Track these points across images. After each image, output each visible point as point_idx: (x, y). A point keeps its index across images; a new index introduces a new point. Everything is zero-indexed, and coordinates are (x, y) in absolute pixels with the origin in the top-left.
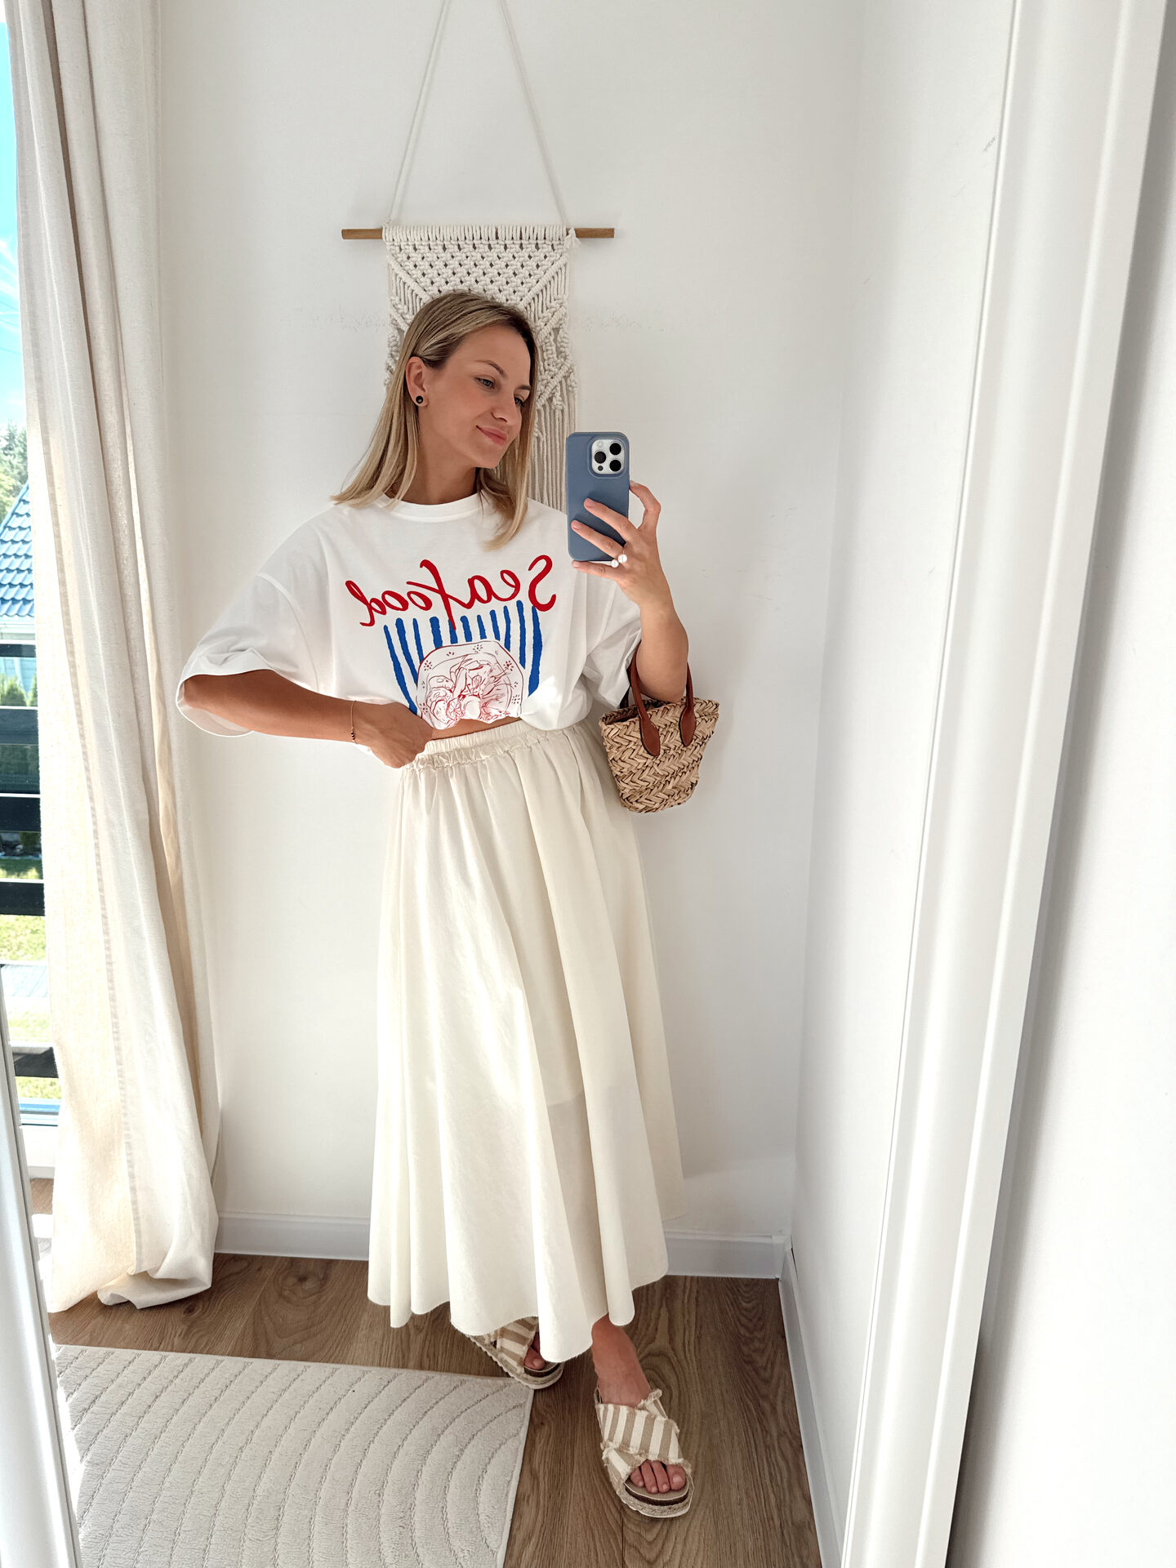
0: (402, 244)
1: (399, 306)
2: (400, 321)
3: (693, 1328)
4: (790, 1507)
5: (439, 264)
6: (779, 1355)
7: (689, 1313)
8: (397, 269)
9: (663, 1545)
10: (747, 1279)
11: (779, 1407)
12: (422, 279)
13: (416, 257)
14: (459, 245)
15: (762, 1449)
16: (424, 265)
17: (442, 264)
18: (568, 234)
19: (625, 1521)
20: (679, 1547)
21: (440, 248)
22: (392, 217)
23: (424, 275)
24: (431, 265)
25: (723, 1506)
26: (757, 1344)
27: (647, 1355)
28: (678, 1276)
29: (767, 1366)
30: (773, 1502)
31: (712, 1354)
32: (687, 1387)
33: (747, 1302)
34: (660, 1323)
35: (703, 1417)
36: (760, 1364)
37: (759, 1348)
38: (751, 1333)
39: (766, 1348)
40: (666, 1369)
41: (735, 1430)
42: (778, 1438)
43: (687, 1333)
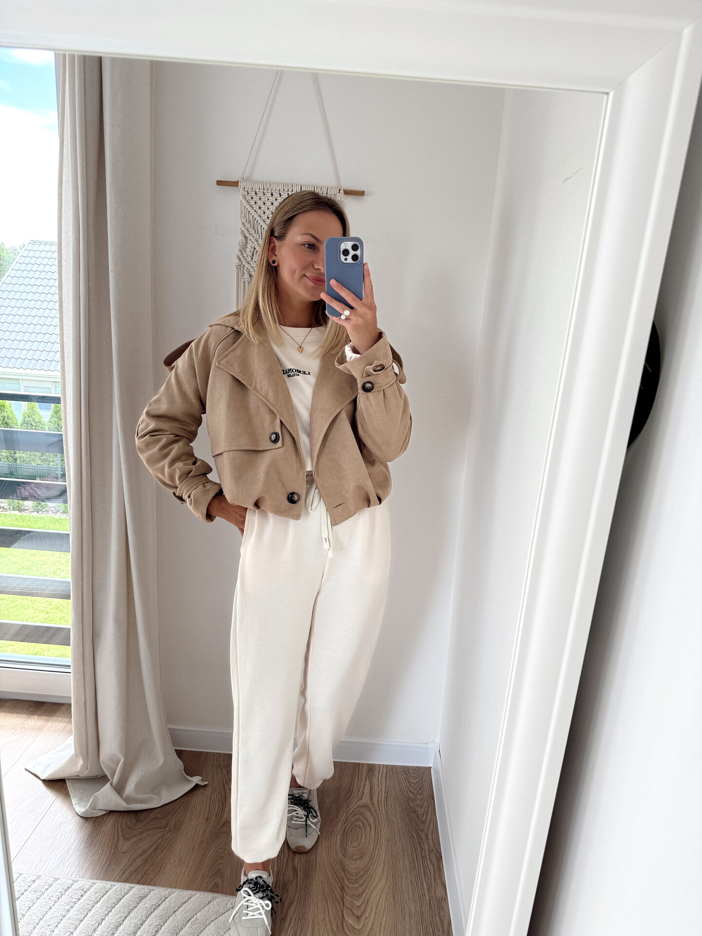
0: (249, 190)
1: (246, 224)
2: (246, 232)
3: (383, 793)
4: (435, 890)
5: (268, 203)
6: (431, 808)
7: (381, 784)
8: (245, 204)
9: (365, 908)
10: (414, 767)
11: (430, 837)
12: (259, 211)
13: (256, 198)
14: (280, 194)
15: (420, 857)
16: (260, 203)
17: (270, 204)
18: (339, 193)
19: (345, 895)
20: (374, 910)
21: (270, 194)
22: (245, 176)
23: (260, 208)
24: (264, 203)
25: (398, 888)
26: (418, 801)
27: (358, 807)
28: (376, 764)
29: (424, 814)
30: (425, 887)
31: (393, 807)
32: (379, 824)
33: (413, 779)
34: (365, 790)
35: (388, 840)
36: (420, 813)
37: (419, 804)
38: (415, 796)
39: (423, 804)
40: (368, 814)
41: (405, 848)
42: (429, 853)
43: (380, 796)
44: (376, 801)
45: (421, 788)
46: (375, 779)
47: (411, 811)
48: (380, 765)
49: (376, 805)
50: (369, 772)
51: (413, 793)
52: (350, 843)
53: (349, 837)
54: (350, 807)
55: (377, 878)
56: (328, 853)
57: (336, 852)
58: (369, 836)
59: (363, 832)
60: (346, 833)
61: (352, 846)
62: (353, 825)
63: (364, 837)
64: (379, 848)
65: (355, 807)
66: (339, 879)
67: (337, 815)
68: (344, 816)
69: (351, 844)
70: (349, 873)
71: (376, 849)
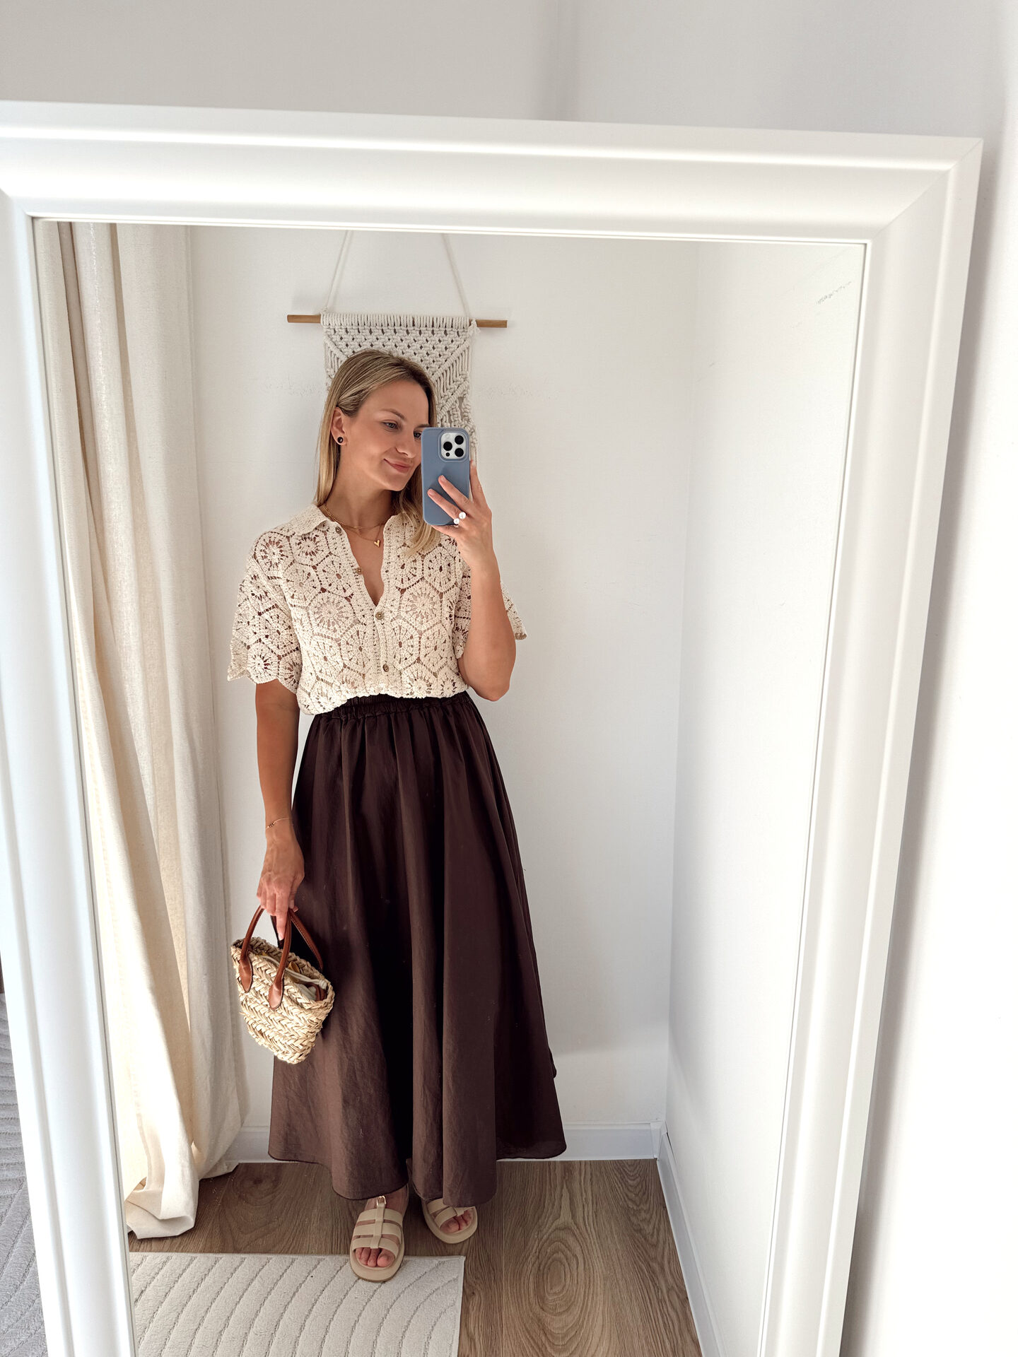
0: (336, 328)
3: (591, 1205)
6: (662, 1223)
7: (585, 1191)
8: (332, 348)
10: (632, 1160)
11: (667, 1268)
13: (347, 338)
14: (382, 330)
15: (655, 1301)
18: (470, 325)
21: (368, 331)
22: (328, 307)
25: (628, 1352)
26: (643, 1215)
27: (555, 1230)
28: (574, 1161)
29: (653, 1233)
30: (668, 1346)
31: (608, 1226)
32: (589, 1254)
33: (631, 1180)
34: (563, 1200)
35: (605, 1279)
36: (648, 1232)
37: (646, 1218)
38: (636, 1205)
39: (651, 1217)
40: (571, 1240)
41: (632, 1288)
42: (668, 1292)
43: (586, 1209)
44: (581, 1220)
45: (644, 1193)
46: (576, 1186)
47: (634, 1229)
48: (580, 1162)
49: (582, 1224)
50: (565, 1174)
51: (634, 1202)
52: (549, 1287)
53: (547, 1278)
54: (545, 1230)
55: (596, 1340)
56: (519, 1307)
57: (529, 1303)
58: (576, 1274)
59: (567, 1269)
60: (542, 1272)
61: (554, 1290)
62: (550, 1260)
63: (569, 1276)
64: (593, 1291)
65: (550, 1230)
66: (538, 1346)
67: (526, 1244)
68: (535, 1247)
69: (551, 1289)
70: (553, 1337)
71: (588, 1294)
